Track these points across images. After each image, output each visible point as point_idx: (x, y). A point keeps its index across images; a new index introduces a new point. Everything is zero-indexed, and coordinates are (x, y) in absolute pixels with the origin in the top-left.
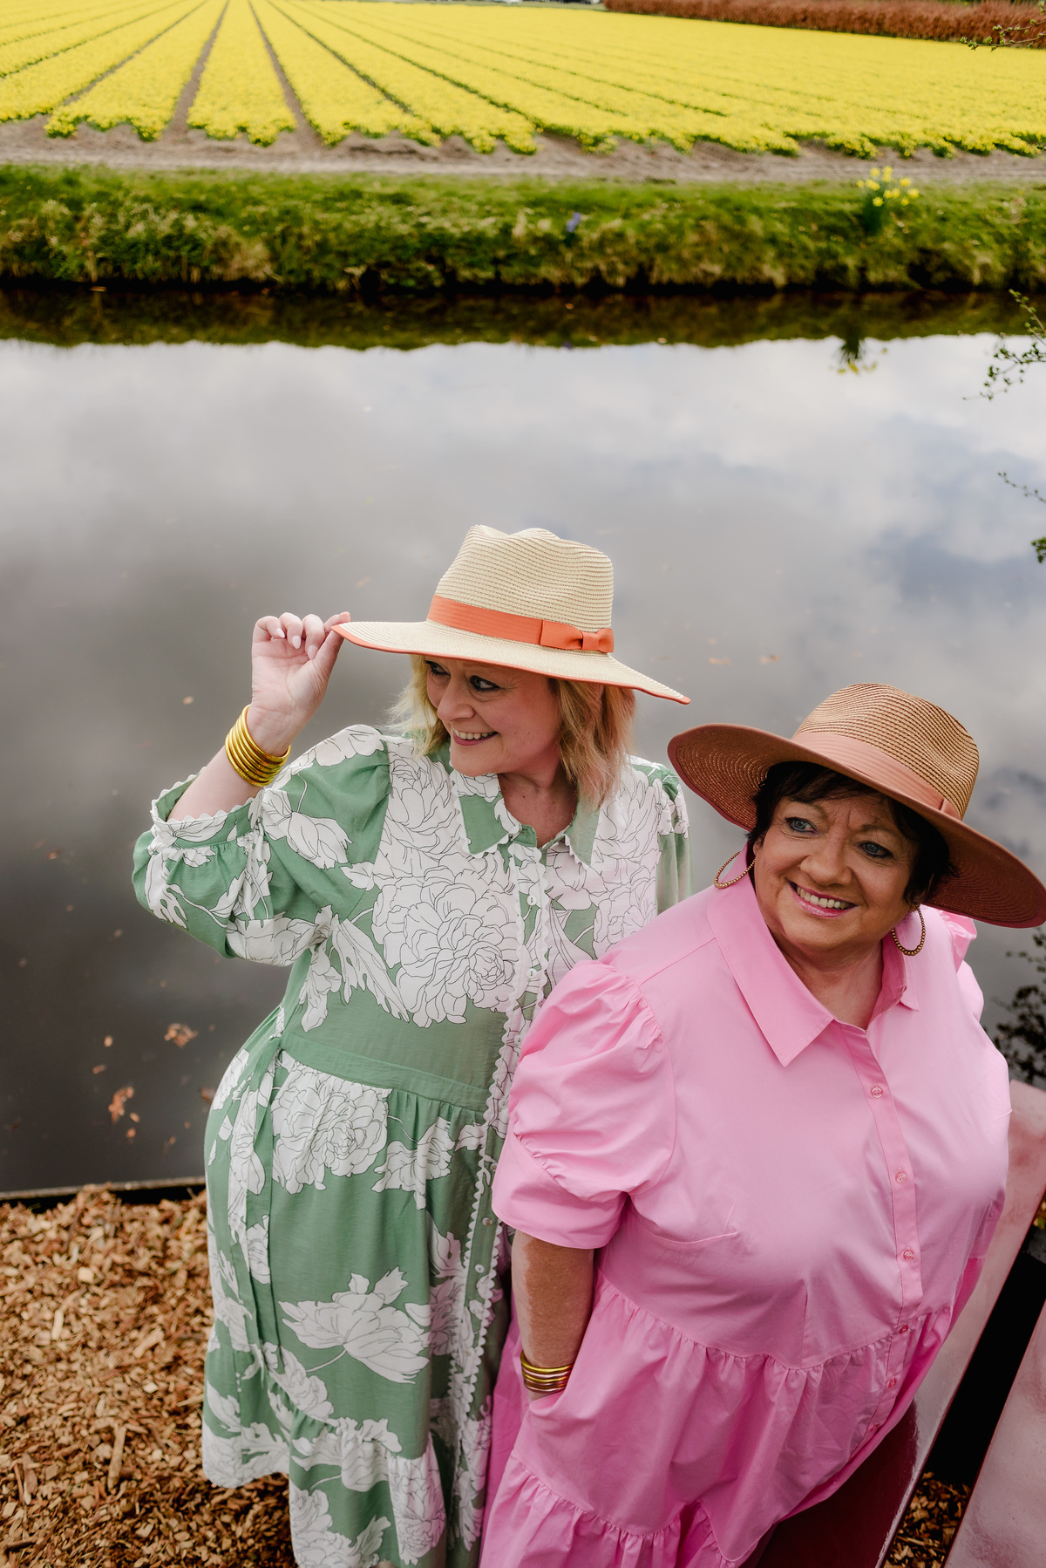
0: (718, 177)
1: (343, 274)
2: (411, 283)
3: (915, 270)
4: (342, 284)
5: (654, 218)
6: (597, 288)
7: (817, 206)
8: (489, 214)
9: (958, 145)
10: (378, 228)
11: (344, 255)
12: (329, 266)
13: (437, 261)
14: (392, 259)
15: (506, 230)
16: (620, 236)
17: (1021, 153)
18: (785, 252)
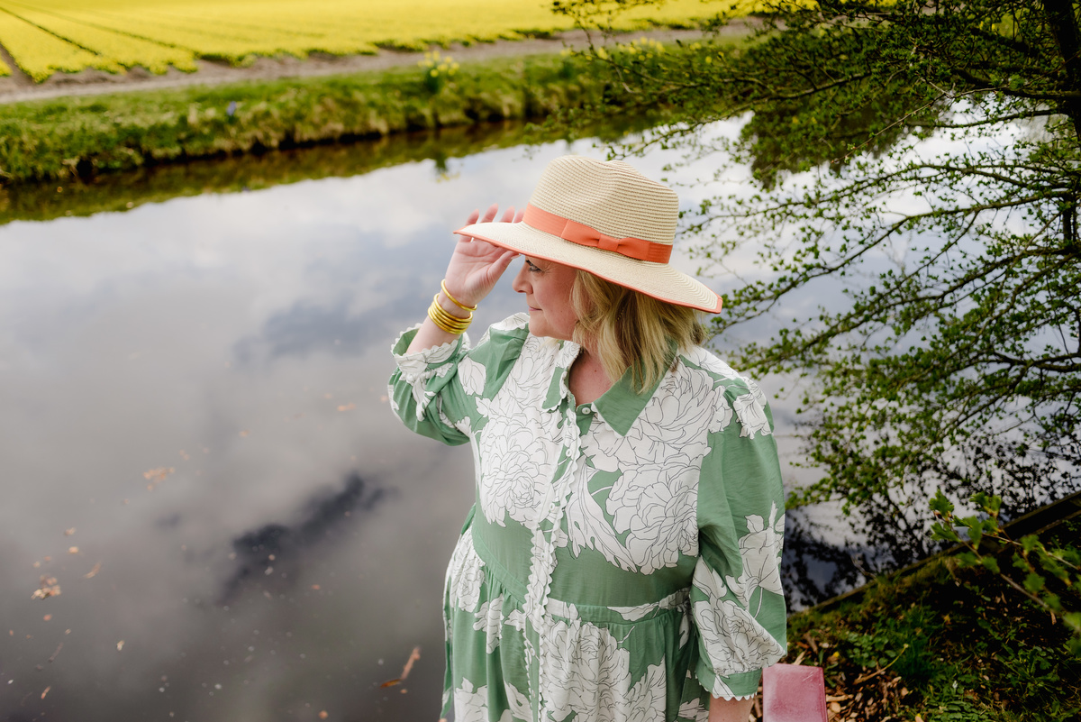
0: (327, 72)
1: (62, 165)
2: (117, 164)
3: (470, 113)
4: (62, 173)
5: (290, 99)
6: (259, 150)
7: (396, 81)
8: (167, 111)
9: (477, 39)
10: (83, 130)
11: (61, 152)
12: (50, 162)
13: (136, 147)
14: (98, 149)
15: (183, 120)
16: (267, 114)
17: (514, 40)
18: (382, 111)
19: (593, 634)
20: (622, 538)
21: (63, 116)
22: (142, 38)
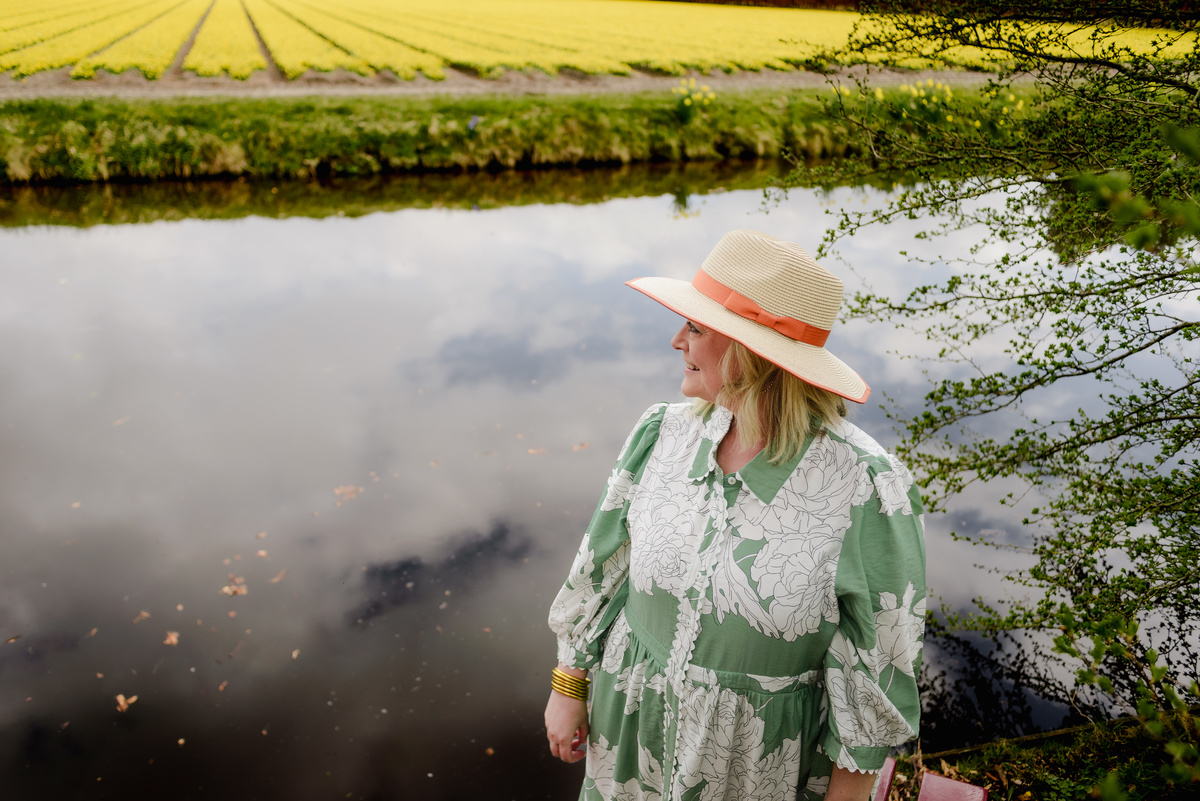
0: (575, 91)
1: (303, 165)
2: (355, 169)
3: (720, 148)
4: (302, 172)
5: (532, 117)
6: (495, 168)
7: (646, 106)
8: (410, 119)
9: (740, 67)
10: (327, 131)
11: (303, 152)
12: (292, 160)
13: (375, 153)
14: (339, 152)
15: (424, 130)
16: (508, 131)
17: (782, 70)
18: (626, 138)
19: (732, 700)
20: (765, 604)
21: (310, 116)
22: (395, 40)
